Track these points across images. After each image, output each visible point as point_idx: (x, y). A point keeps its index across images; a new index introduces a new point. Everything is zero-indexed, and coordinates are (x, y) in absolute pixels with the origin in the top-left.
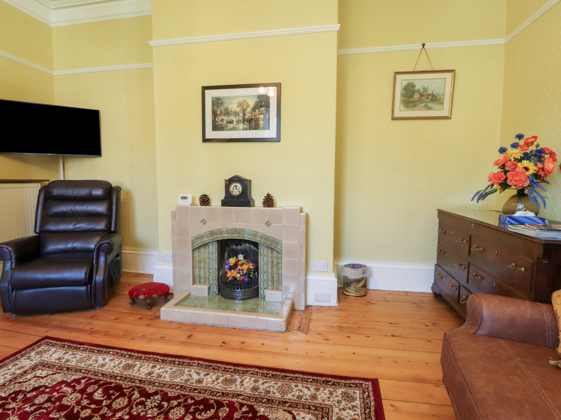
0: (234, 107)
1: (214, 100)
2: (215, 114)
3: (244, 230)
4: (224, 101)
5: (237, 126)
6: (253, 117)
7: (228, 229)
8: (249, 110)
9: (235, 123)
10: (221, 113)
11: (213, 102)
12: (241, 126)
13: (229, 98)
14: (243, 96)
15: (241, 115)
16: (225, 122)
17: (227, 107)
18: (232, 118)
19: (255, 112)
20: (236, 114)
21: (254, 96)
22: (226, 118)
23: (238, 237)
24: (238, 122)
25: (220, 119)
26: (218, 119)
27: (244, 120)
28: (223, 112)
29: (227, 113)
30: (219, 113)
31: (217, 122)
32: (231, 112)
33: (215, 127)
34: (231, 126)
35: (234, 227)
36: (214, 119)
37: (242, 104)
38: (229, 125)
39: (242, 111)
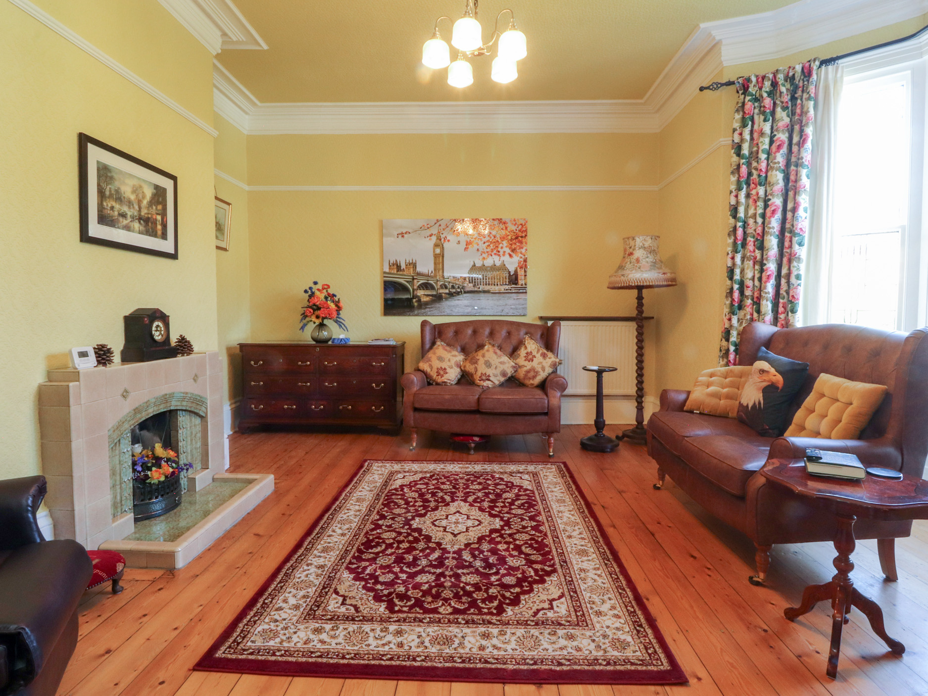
0: (127, 191)
1: (101, 167)
2: (101, 193)
3: (174, 393)
4: (115, 176)
5: (132, 224)
6: (150, 216)
7: (157, 399)
8: (145, 202)
9: (129, 219)
10: (111, 196)
11: (98, 169)
12: (136, 225)
13: (121, 172)
14: (139, 179)
15: (137, 207)
16: (116, 213)
17: (119, 188)
18: (125, 209)
19: (152, 208)
20: (130, 203)
21: (151, 183)
22: (117, 206)
23: (164, 409)
24: (133, 217)
25: (110, 205)
26: (107, 205)
27: (140, 219)
28: (113, 194)
29: (119, 198)
30: (107, 193)
31: (104, 208)
32: (124, 198)
33: (103, 219)
34: (125, 222)
35: (163, 393)
36: (100, 202)
37: (137, 190)
38: (121, 219)
39: (137, 201)
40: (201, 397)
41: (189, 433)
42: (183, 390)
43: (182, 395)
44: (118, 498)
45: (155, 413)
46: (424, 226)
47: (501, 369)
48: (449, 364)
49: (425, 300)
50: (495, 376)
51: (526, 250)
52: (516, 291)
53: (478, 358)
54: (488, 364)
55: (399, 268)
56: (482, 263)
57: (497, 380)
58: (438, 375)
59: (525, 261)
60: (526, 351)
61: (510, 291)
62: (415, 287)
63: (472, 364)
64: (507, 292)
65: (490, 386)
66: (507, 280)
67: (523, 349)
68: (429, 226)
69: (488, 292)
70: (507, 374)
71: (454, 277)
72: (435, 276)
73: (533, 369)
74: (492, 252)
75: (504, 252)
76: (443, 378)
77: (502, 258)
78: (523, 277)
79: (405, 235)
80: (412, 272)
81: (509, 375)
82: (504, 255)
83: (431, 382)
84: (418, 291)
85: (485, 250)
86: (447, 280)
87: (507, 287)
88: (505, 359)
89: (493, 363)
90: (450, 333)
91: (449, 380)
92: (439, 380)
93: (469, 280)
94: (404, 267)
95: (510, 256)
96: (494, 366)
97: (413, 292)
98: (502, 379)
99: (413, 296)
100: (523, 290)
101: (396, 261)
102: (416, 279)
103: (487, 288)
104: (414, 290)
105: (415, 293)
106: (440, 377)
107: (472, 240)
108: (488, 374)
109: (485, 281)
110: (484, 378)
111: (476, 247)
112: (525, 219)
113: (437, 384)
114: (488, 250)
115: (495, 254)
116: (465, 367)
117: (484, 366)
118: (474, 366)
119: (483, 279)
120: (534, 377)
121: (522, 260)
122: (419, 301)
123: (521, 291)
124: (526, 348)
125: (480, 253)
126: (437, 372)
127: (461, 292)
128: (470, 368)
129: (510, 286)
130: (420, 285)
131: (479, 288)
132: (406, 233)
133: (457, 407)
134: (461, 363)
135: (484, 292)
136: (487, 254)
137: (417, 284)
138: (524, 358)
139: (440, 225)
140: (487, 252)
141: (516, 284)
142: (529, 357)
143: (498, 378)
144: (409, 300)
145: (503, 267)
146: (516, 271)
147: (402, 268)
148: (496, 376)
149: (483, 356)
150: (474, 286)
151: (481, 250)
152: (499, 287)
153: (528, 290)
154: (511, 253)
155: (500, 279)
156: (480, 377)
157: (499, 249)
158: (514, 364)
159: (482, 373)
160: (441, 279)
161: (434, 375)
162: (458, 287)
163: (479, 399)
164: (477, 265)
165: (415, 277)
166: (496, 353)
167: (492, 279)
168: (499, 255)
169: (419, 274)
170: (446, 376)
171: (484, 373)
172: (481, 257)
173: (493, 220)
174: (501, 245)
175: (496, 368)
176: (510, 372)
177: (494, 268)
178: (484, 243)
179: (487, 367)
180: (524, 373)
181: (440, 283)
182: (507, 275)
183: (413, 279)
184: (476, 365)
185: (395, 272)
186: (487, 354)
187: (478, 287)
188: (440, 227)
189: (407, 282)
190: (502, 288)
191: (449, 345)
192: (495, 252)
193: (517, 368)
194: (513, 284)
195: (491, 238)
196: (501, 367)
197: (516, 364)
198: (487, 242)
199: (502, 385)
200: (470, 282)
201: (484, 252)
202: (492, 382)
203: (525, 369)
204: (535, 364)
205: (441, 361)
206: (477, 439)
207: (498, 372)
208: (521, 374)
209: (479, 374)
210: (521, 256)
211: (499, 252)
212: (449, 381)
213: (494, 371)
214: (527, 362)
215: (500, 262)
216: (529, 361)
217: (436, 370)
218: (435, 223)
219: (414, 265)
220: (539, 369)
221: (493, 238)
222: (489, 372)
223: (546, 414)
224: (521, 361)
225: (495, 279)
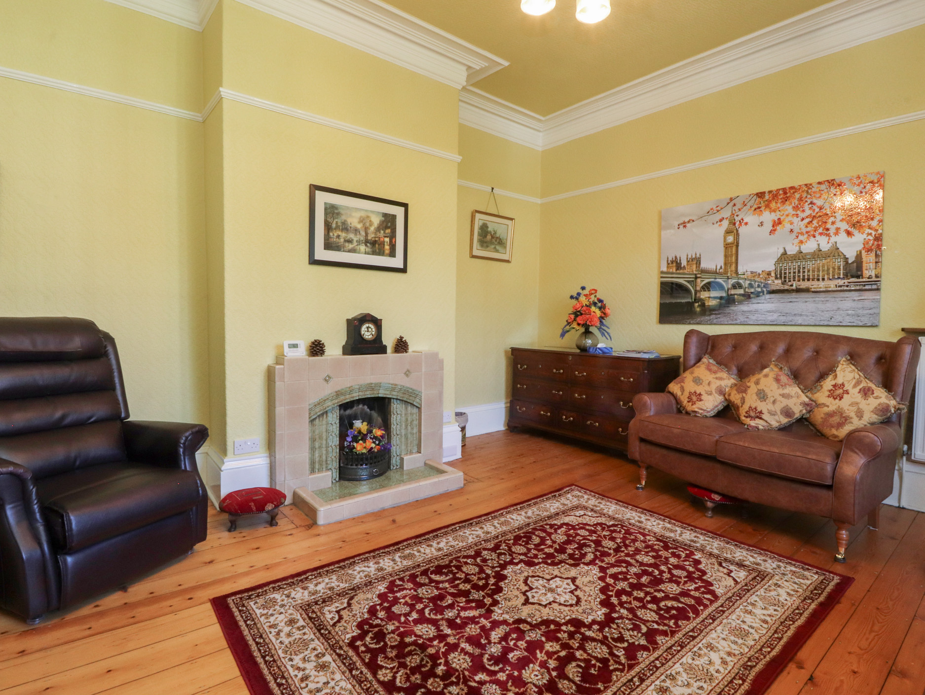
0: (354, 221)
1: (328, 207)
2: (328, 227)
3: (380, 384)
4: (342, 211)
5: (358, 247)
6: (377, 239)
7: (361, 386)
8: (372, 229)
9: (355, 243)
10: (337, 227)
11: (326, 209)
12: (363, 248)
13: (347, 208)
14: (366, 211)
15: (363, 233)
16: (342, 240)
17: (345, 221)
18: (351, 236)
19: (380, 233)
20: (356, 231)
21: (378, 212)
22: (343, 235)
23: (371, 395)
24: (359, 242)
25: (336, 235)
26: (333, 235)
27: (366, 242)
28: (339, 226)
29: (345, 228)
30: (334, 226)
31: (331, 238)
32: (351, 227)
33: (328, 246)
34: (351, 246)
35: (369, 382)
36: (326, 233)
37: (364, 219)
38: (347, 244)
39: (364, 229)
40: (414, 390)
41: (404, 419)
42: (392, 382)
43: (390, 386)
44: (324, 457)
45: (360, 397)
46: (712, 209)
47: (782, 405)
48: (707, 388)
49: (710, 304)
50: (772, 414)
51: (880, 221)
52: (858, 288)
53: (748, 384)
54: (762, 396)
55: (679, 266)
56: (797, 248)
57: (776, 421)
58: (688, 402)
59: (878, 238)
60: (833, 383)
61: (846, 288)
62: (698, 288)
63: (739, 393)
64: (840, 290)
65: (761, 427)
66: (842, 272)
67: (831, 377)
68: (719, 208)
69: (807, 290)
70: (794, 414)
71: (752, 272)
72: (726, 272)
73: (840, 412)
74: (815, 231)
75: (838, 229)
76: (694, 406)
77: (833, 239)
78: (872, 266)
79: (688, 225)
80: (694, 270)
81: (797, 415)
82: (836, 233)
83: (681, 409)
84: (702, 293)
85: (804, 230)
86: (741, 276)
87: (841, 282)
88: (794, 390)
89: (770, 394)
90: (727, 349)
91: (701, 409)
92: (690, 408)
93: (776, 276)
94: (685, 264)
95: (849, 233)
96: (772, 399)
97: (696, 294)
98: (784, 420)
99: (695, 300)
100: (874, 285)
101: (676, 257)
102: (699, 277)
103: (804, 285)
104: (696, 292)
105: (698, 295)
106: (690, 404)
107: (782, 218)
108: (759, 410)
109: (801, 274)
110: (752, 414)
111: (788, 227)
112: (878, 173)
113: (687, 413)
114: (808, 229)
115: (821, 234)
116: (729, 395)
117: (755, 397)
118: (741, 395)
119: (799, 272)
120: (840, 425)
121: (871, 238)
122: (703, 305)
123: (867, 287)
124: (836, 377)
125: (794, 235)
126: (688, 398)
127: (763, 292)
128: (736, 398)
129: (846, 281)
130: (705, 285)
131: (792, 285)
132: (689, 222)
133: (688, 447)
134: (727, 390)
135: (798, 291)
136: (806, 236)
137: (700, 283)
138: (828, 393)
139: (735, 205)
140: (807, 232)
141: (858, 277)
142: (837, 392)
143: (776, 417)
144: (691, 305)
145: (835, 251)
146: (859, 257)
147: (682, 266)
148: (774, 415)
149: (757, 383)
150: (784, 283)
151: (796, 230)
152: (827, 282)
153: (884, 284)
154: (849, 229)
155: (828, 269)
156: (746, 413)
157: (829, 226)
158: (807, 400)
159: (750, 407)
160: (734, 275)
161: (684, 400)
162: (759, 286)
163: (717, 441)
164: (789, 253)
165: (698, 276)
166: (777, 380)
167: (813, 271)
168: (828, 235)
169: (704, 271)
170: (699, 404)
171: (753, 407)
172: (797, 241)
173: (819, 183)
174: (832, 219)
175: (774, 402)
176: (798, 411)
177: (818, 254)
178: (803, 219)
179: (760, 399)
180: (823, 416)
181: (731, 282)
182: (842, 264)
183: (696, 278)
184: (744, 395)
185: (674, 271)
186: (763, 381)
187: (790, 283)
188: (734, 208)
189: (688, 282)
190: (832, 285)
191: (719, 363)
192: (821, 230)
193: (812, 406)
194: (852, 277)
195: (814, 211)
196: (783, 403)
197: (811, 400)
198: (807, 217)
199: (783, 429)
200: (776, 278)
201: (802, 234)
202: (766, 422)
203: (826, 409)
204: (845, 404)
205: (697, 384)
206: (717, 498)
207: (778, 408)
208: (818, 416)
209: (746, 407)
210: (870, 231)
211: (828, 230)
212: (701, 411)
213: (771, 407)
214: (831, 399)
215: (830, 245)
216: (835, 399)
217: (688, 395)
218: (728, 203)
219: (698, 261)
220: (851, 412)
221: (817, 210)
222: (762, 406)
223: (829, 487)
224: (822, 396)
225: (819, 271)
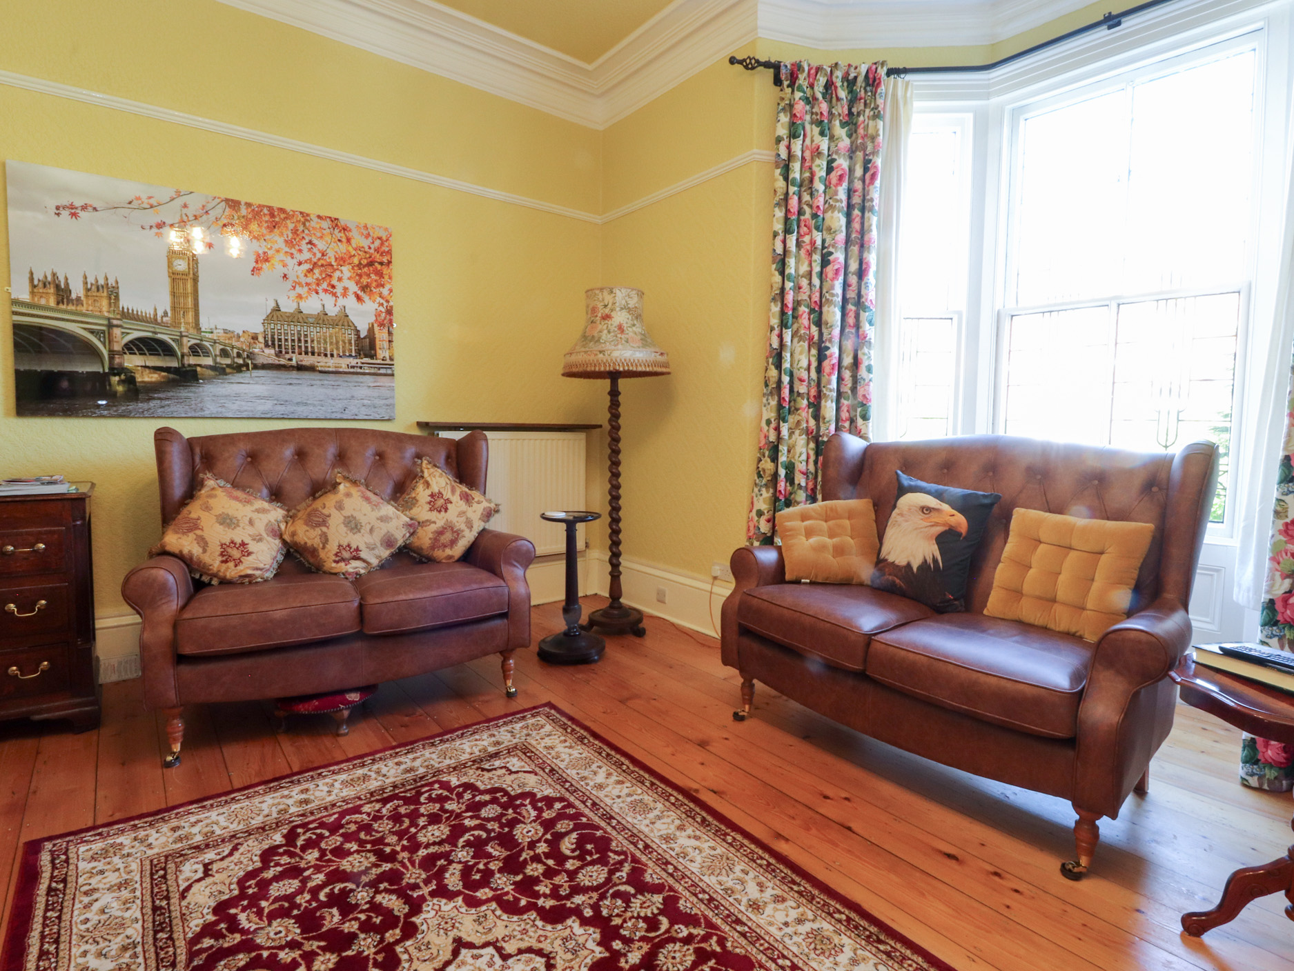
46: (138, 198)
47: (383, 532)
48: (251, 530)
49: (147, 379)
50: (371, 548)
51: (391, 291)
52: (372, 371)
53: (326, 511)
54: (353, 525)
55: (63, 294)
56: (295, 306)
57: (375, 555)
58: (226, 562)
59: (389, 312)
60: (428, 492)
61: (359, 370)
62: (117, 347)
63: (313, 527)
64: (353, 372)
65: (362, 571)
66: (353, 348)
67: (420, 487)
68: (153, 202)
69: (311, 369)
70: (396, 540)
71: (226, 331)
72: (176, 324)
73: (449, 527)
74: (318, 285)
75: (346, 289)
76: (240, 567)
77: (341, 301)
78: (386, 345)
79: (81, 214)
80: (105, 309)
81: (400, 542)
82: (345, 295)
83: (205, 579)
84: (127, 357)
85: (303, 280)
86: (207, 335)
87: (353, 362)
88: (389, 510)
89: (363, 520)
90: (234, 459)
91: (257, 569)
92: (231, 572)
93: (266, 342)
94: (81, 293)
95: (359, 298)
96: (368, 527)
97: (111, 358)
98: (385, 553)
99: (111, 368)
100: (386, 370)
101: (54, 275)
102: (117, 326)
103: (308, 360)
104: (112, 354)
105: (117, 360)
106: (231, 564)
107: (270, 253)
108: (354, 546)
109: (303, 344)
110: (346, 555)
111: (281, 270)
112: (386, 229)
113: (225, 583)
114: (309, 280)
115: (325, 291)
116: (293, 534)
117: (343, 529)
118: (318, 531)
119: (299, 340)
120: (453, 542)
121: (383, 310)
122: (130, 380)
123: (382, 371)
124: (428, 485)
125: (289, 284)
126: (222, 554)
127: (247, 366)
128: (306, 535)
129: (359, 361)
130: (131, 342)
131: (290, 360)
132: (84, 208)
134: (283, 526)
135: (300, 368)
136: (306, 289)
137: (121, 338)
138: (428, 507)
139: (185, 206)
140: (307, 284)
141: (372, 357)
142: (438, 503)
143: (376, 552)
144: (102, 379)
145: (343, 320)
146: (371, 330)
147: (74, 296)
148: (373, 549)
149: (340, 507)
150: (279, 354)
151: (292, 277)
152: (336, 360)
153: (398, 369)
154: (359, 292)
155: (337, 343)
156: (336, 555)
157: (334, 282)
158: (408, 520)
159: (340, 546)
160: (192, 331)
161: (213, 560)
162: (239, 355)
163: (361, 606)
164: (283, 310)
165: (115, 322)
166: (367, 499)
167: (319, 342)
168: (334, 294)
169: (126, 315)
170: (248, 562)
171: (345, 544)
172: (293, 294)
173: (319, 217)
174: (337, 274)
175: (371, 530)
176: (400, 536)
177: (322, 319)
178: (300, 264)
179: (352, 529)
180: (431, 536)
181: (188, 343)
182: (353, 337)
183: (110, 326)
184: (324, 529)
185: (52, 303)
186: (348, 503)
187: (287, 356)
188: (185, 211)
189: (92, 331)
190: (343, 364)
192: (325, 285)
193: (414, 526)
194: (366, 356)
195: (315, 254)
196: (384, 529)
197: (411, 519)
198: (306, 262)
199: (382, 567)
200: (267, 346)
201: (300, 284)
202: (364, 561)
203: (433, 527)
204: (452, 515)
205: (229, 526)
206: (354, 697)
207: (376, 538)
208: (425, 538)
209: (333, 547)
210: (382, 301)
211: (333, 287)
212: (258, 573)
213: (368, 539)
214: (435, 513)
215: (337, 309)
216: (440, 511)
217: (219, 550)
218: (172, 199)
219: (113, 294)
220: (460, 524)
221: (319, 255)
222: (357, 540)
223: (504, 616)
224: (422, 512)
225: (325, 342)
